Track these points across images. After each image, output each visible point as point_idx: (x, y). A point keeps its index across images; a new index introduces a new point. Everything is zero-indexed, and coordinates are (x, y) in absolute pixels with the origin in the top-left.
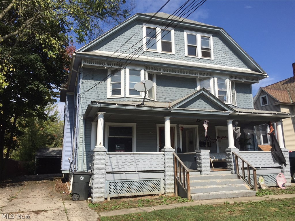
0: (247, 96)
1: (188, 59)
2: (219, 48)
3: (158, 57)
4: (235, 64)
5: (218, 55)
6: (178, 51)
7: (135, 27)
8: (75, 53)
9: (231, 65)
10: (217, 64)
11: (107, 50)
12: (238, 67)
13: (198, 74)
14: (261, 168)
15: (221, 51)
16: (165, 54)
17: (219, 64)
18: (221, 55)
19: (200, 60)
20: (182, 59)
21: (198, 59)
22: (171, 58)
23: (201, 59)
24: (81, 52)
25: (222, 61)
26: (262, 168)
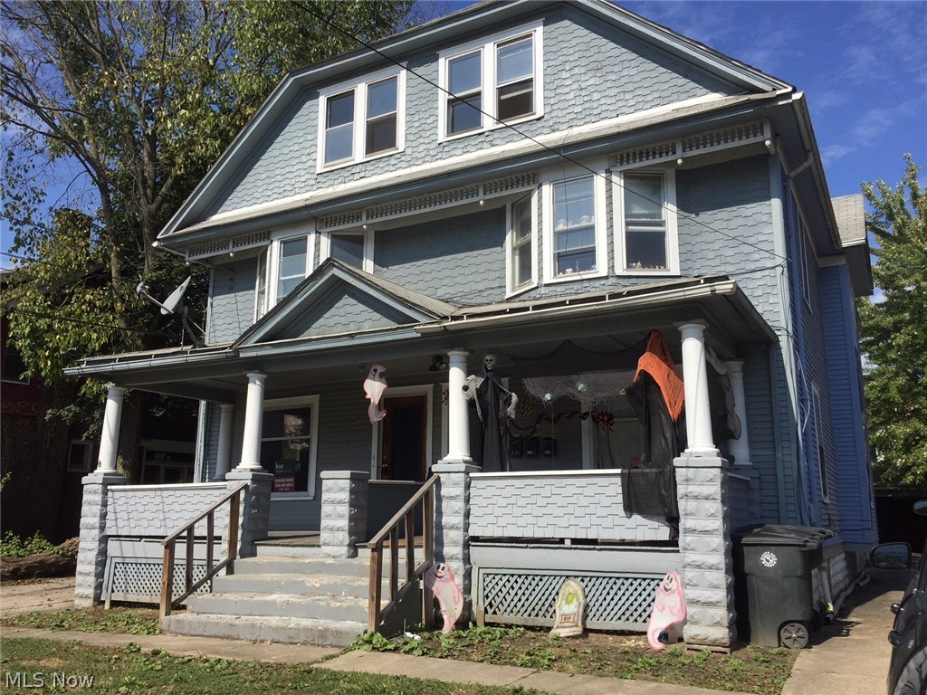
0: (749, 213)
1: (446, 149)
2: (571, 58)
3: (357, 176)
4: (641, 99)
5: (566, 90)
6: (415, 135)
7: (299, 113)
8: (159, 240)
9: (623, 110)
10: (556, 127)
11: (234, 205)
12: (657, 105)
13: (481, 192)
14: (568, 543)
15: (576, 71)
16: (374, 162)
17: (566, 126)
18: (575, 86)
19: (489, 139)
20: (427, 158)
21: (481, 138)
22: (392, 168)
23: (493, 131)
24: (170, 233)
25: (579, 109)
26: (575, 541)
